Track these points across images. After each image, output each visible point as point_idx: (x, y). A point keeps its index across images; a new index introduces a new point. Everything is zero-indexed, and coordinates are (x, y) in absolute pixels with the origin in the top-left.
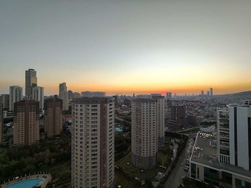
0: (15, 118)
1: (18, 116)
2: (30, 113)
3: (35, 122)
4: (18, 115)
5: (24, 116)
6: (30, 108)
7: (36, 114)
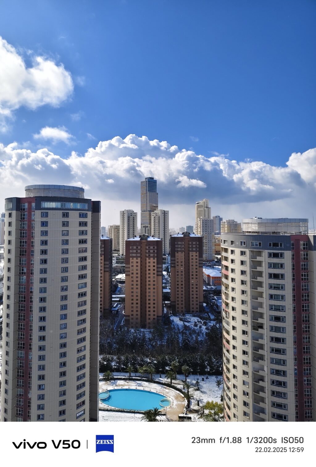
0: (127, 268)
1: (131, 264)
2: (148, 260)
3: (155, 279)
4: (131, 262)
5: (139, 264)
6: (147, 251)
7: (157, 264)
